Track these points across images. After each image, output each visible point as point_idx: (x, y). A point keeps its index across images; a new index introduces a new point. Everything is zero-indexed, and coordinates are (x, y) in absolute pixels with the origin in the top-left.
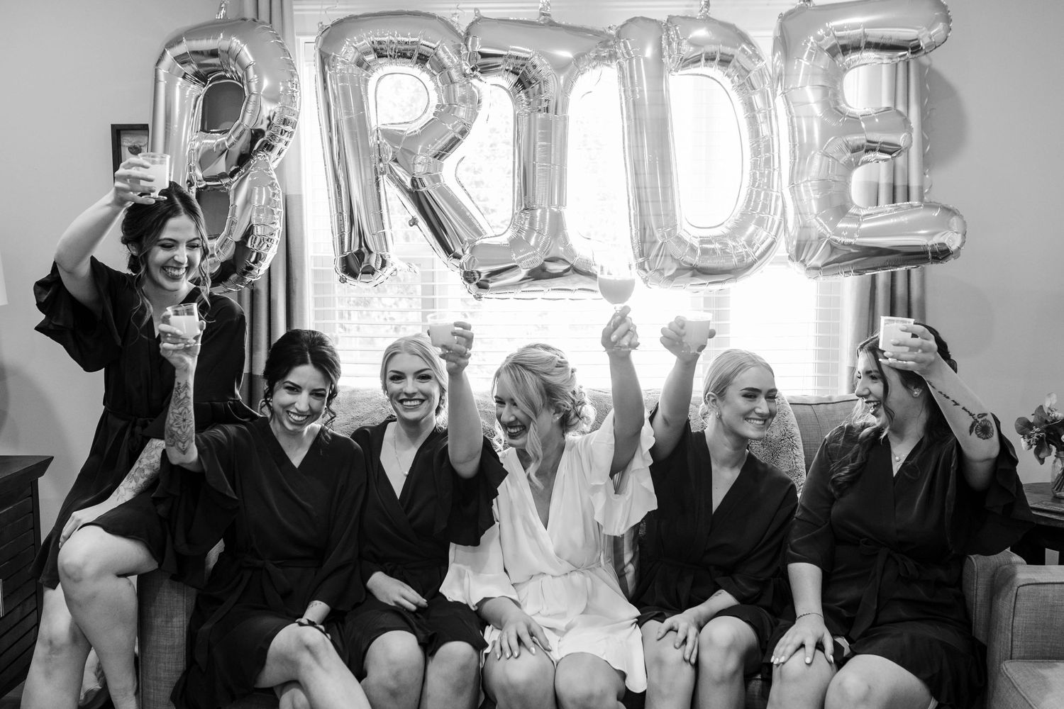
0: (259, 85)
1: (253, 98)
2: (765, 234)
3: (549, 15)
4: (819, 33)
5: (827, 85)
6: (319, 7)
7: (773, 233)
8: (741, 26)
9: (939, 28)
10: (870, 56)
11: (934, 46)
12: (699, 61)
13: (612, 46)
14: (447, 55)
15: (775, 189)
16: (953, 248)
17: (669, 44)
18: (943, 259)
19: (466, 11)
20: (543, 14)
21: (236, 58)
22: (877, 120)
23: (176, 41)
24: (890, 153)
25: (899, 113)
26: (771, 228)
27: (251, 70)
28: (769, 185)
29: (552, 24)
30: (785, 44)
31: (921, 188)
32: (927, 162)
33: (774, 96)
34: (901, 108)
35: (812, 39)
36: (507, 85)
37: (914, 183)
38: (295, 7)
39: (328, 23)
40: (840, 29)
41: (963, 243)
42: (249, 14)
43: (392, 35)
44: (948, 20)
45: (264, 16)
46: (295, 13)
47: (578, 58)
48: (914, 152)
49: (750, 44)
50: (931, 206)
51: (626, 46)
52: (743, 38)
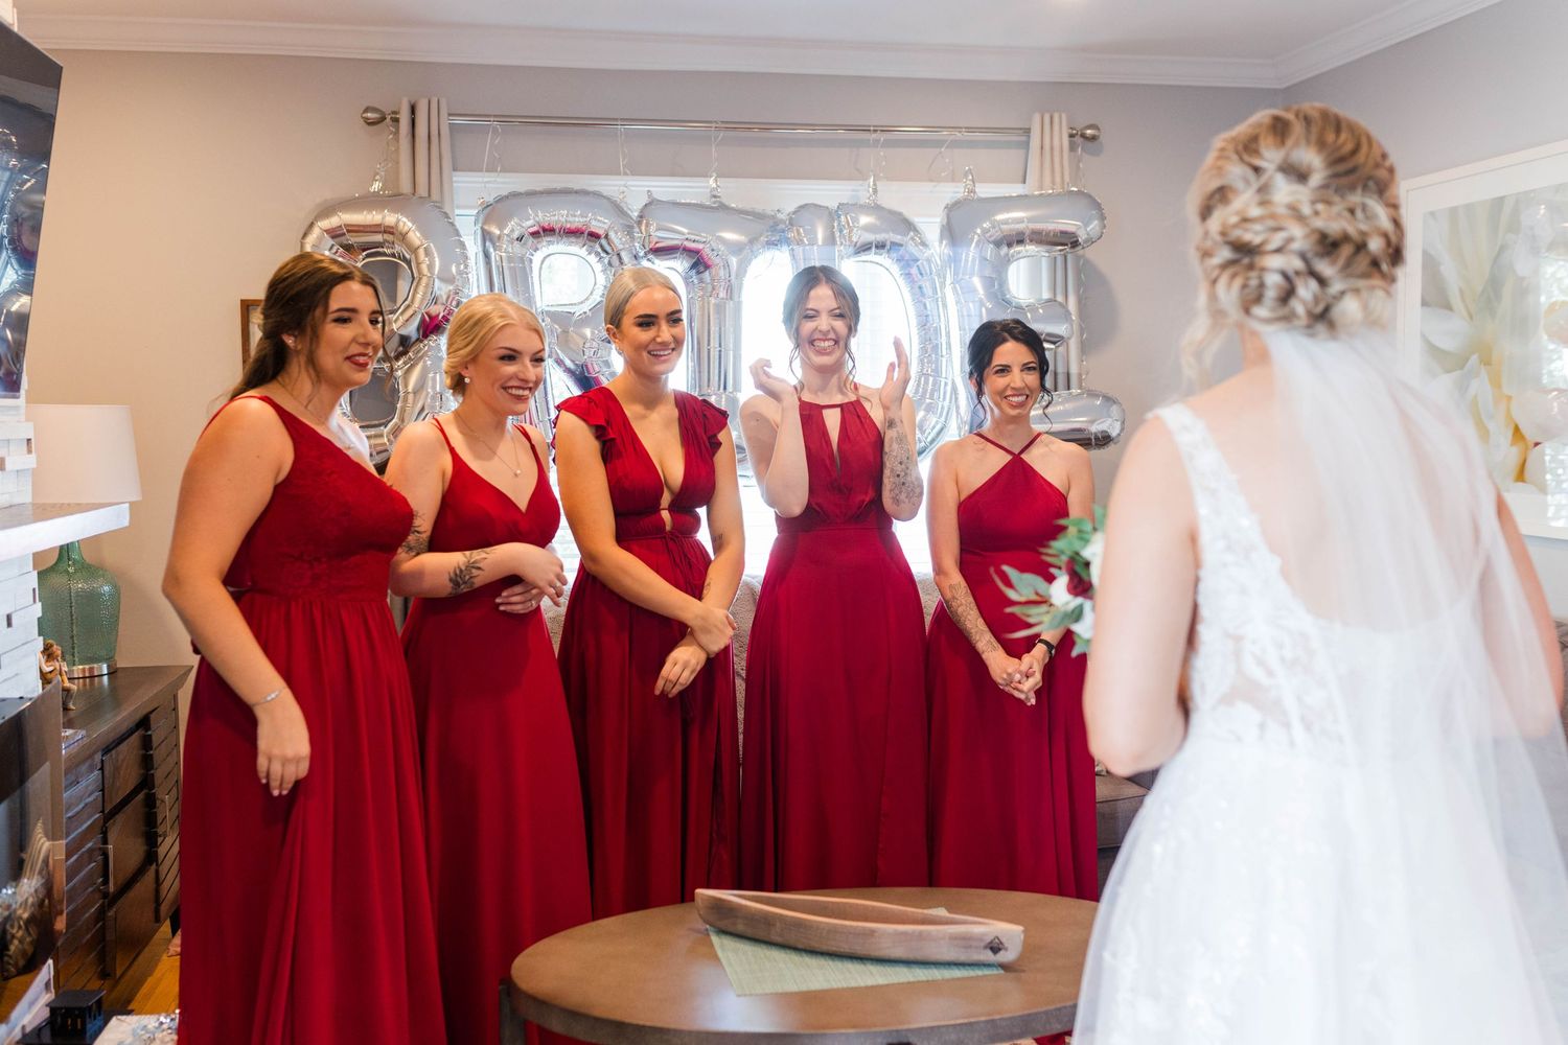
0: (431, 267)
1: (424, 281)
2: (935, 420)
3: (719, 197)
4: (985, 225)
5: (994, 276)
6: (480, 179)
7: (943, 419)
8: (907, 213)
9: (1094, 225)
10: (1031, 248)
11: (1091, 241)
12: (870, 248)
13: (783, 231)
14: (618, 239)
15: (944, 376)
16: (1114, 434)
17: (841, 231)
18: (1105, 444)
19: (633, 188)
20: (715, 196)
21: (403, 237)
22: (1041, 311)
23: (327, 211)
24: (1054, 343)
25: (1060, 304)
26: (941, 415)
27: (421, 252)
28: (937, 372)
29: (723, 207)
30: (953, 233)
31: (1080, 375)
32: (1084, 349)
33: (943, 284)
34: (1060, 298)
35: (979, 231)
36: (680, 269)
37: (1074, 370)
38: (454, 179)
39: (490, 199)
40: (1006, 222)
41: (1122, 430)
42: (406, 187)
43: (561, 216)
44: (1102, 218)
45: (422, 190)
46: (455, 185)
47: (751, 242)
48: (1073, 344)
49: (916, 230)
50: (1092, 394)
51: (798, 231)
52: (908, 226)
